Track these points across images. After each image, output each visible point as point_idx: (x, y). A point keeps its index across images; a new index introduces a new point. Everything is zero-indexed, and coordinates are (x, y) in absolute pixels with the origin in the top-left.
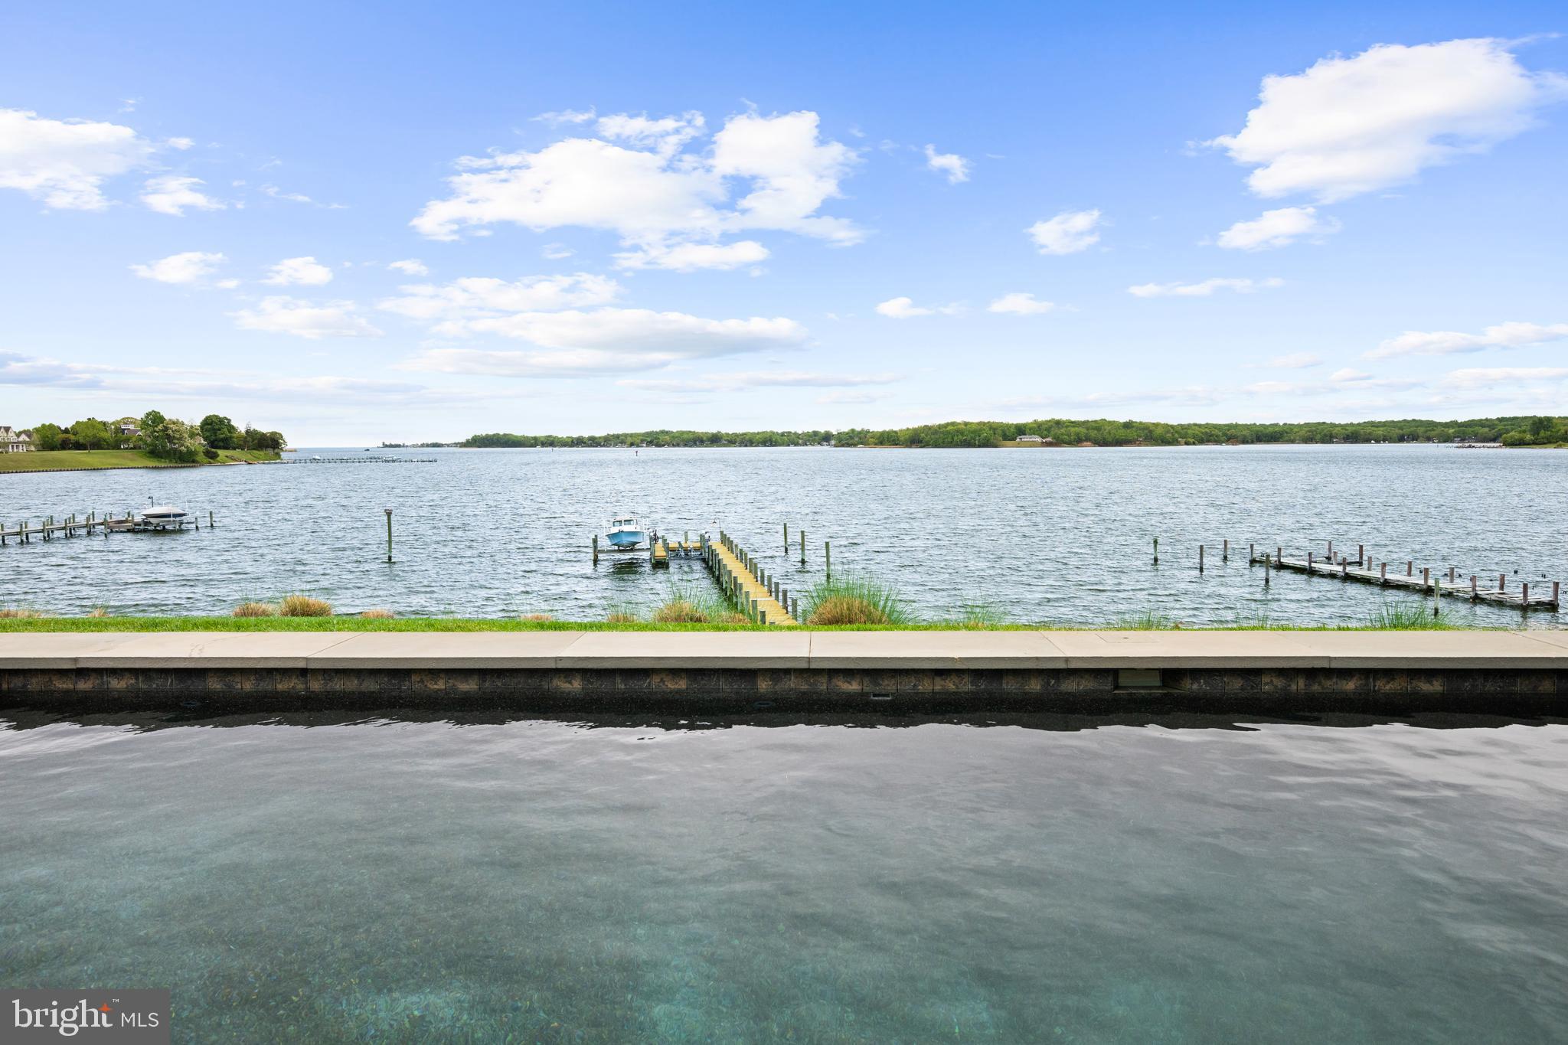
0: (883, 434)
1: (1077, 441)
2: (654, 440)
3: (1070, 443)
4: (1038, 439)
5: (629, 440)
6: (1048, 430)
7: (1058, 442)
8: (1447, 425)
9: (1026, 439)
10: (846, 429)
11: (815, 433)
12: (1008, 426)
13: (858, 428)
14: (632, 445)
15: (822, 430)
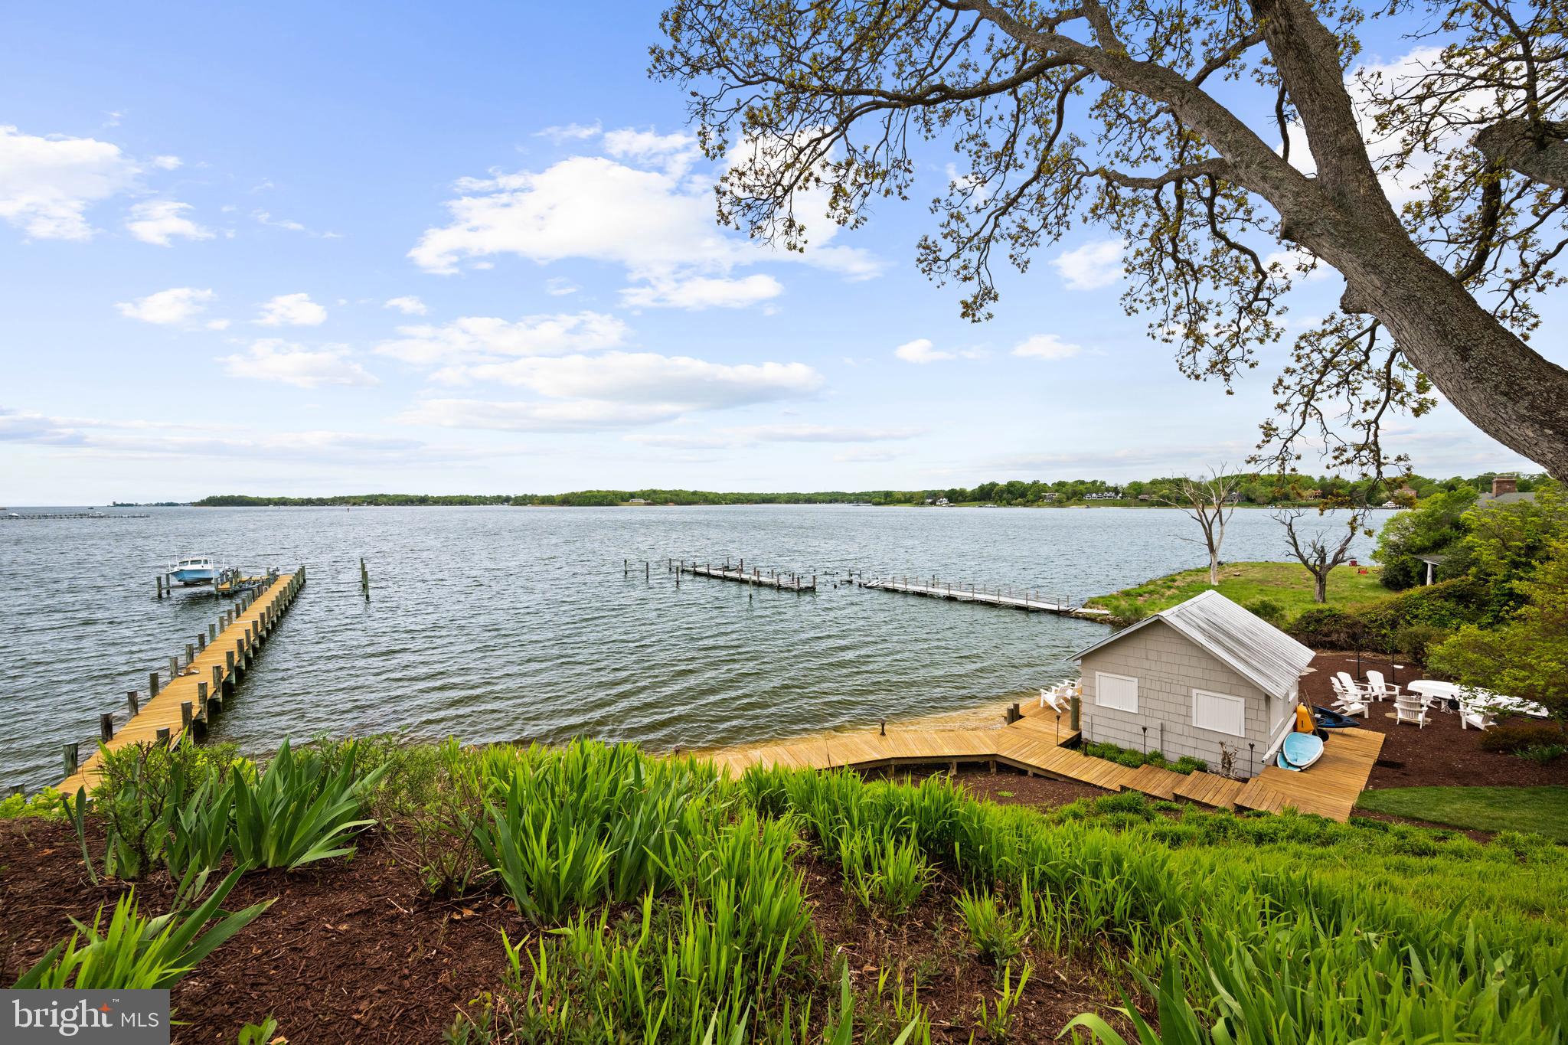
0: (544, 497)
1: (665, 502)
2: (373, 501)
3: (661, 504)
4: (643, 501)
5: (352, 501)
6: (649, 495)
7: (654, 503)
8: (851, 495)
9: (635, 501)
10: (520, 494)
11: (499, 497)
12: (625, 493)
13: (529, 494)
14: (354, 504)
15: (504, 495)
